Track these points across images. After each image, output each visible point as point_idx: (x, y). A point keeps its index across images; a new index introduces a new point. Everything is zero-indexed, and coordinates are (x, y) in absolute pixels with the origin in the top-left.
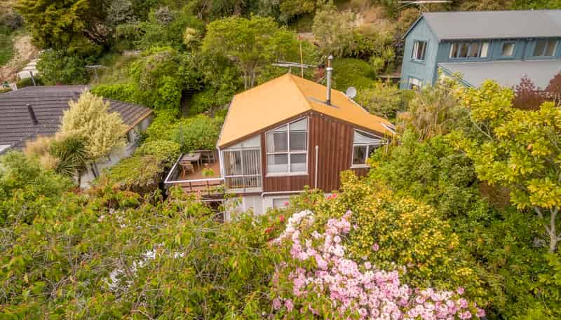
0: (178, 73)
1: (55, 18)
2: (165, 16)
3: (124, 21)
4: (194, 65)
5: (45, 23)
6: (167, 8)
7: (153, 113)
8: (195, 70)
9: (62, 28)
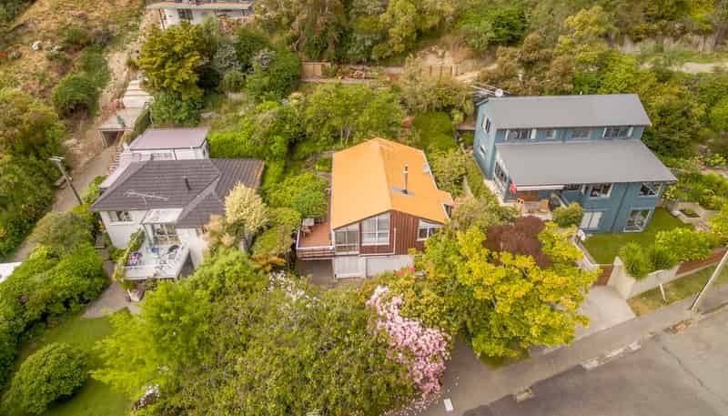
0: (285, 131)
1: (172, 74)
2: (265, 60)
5: (165, 78)
6: (266, 50)
8: (299, 126)
9: (179, 83)
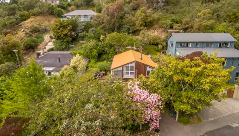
0: (98, 48)
1: (62, 31)
2: (94, 31)
3: (81, 32)
4: (102, 46)
5: (59, 33)
6: (94, 28)
7: (89, 60)
8: (103, 48)
